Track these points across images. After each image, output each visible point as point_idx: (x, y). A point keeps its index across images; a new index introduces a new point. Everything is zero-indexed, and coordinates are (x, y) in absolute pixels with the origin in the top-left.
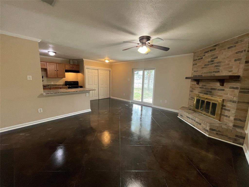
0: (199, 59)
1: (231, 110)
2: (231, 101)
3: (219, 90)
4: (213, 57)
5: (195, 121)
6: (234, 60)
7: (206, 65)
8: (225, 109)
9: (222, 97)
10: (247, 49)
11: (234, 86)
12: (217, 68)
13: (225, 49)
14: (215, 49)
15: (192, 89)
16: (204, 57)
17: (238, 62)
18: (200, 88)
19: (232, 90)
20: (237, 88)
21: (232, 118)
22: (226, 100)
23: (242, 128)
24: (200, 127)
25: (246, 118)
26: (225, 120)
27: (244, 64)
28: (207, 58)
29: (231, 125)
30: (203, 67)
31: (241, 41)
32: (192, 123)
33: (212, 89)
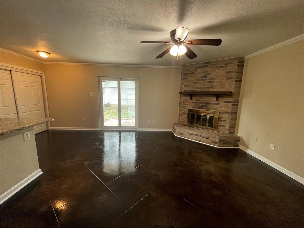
0: (189, 74)
1: (226, 120)
2: (225, 113)
3: (214, 104)
4: (206, 73)
5: (201, 136)
6: (226, 78)
7: (198, 80)
8: (221, 121)
9: (218, 110)
10: (236, 71)
11: (227, 100)
12: (210, 84)
13: (217, 68)
14: (207, 66)
15: (183, 104)
16: (195, 72)
17: (229, 80)
18: (194, 103)
19: (226, 103)
20: (230, 102)
21: (227, 127)
22: (221, 112)
23: (233, 133)
24: (209, 141)
25: (235, 125)
26: (221, 130)
27: (235, 83)
28: (199, 73)
29: (227, 132)
30: (196, 82)
31: (231, 63)
32: (198, 139)
33: (207, 103)
